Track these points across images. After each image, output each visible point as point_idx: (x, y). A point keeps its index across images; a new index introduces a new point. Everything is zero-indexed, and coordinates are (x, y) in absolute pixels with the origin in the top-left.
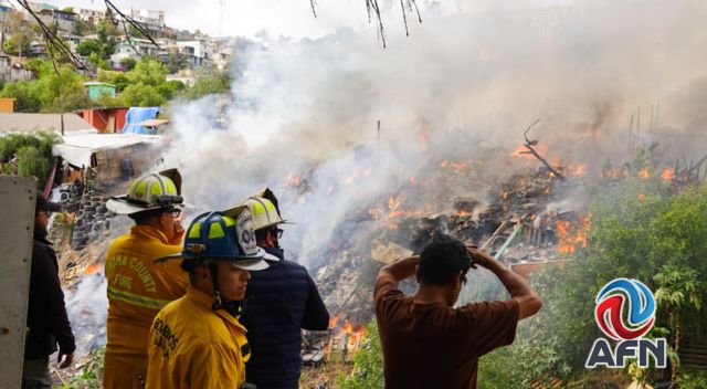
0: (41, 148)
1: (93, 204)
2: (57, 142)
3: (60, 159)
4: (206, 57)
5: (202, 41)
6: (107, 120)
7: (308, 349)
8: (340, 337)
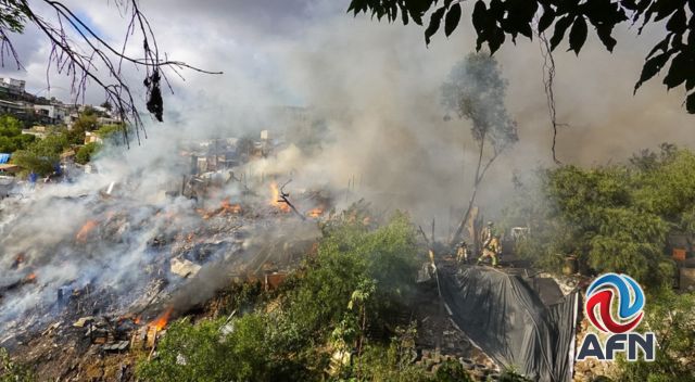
4: (58, 118)
5: (56, 106)
7: (117, 340)
8: (142, 330)
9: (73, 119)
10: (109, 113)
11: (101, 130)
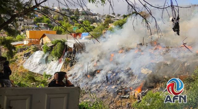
0: (62, 43)
1: (74, 56)
2: (66, 41)
3: (67, 45)
4: (100, 20)
5: (99, 16)
6: (77, 36)
7: (125, 94)
8: (133, 92)
9: (104, 19)
10: (114, 16)
11: (114, 23)
